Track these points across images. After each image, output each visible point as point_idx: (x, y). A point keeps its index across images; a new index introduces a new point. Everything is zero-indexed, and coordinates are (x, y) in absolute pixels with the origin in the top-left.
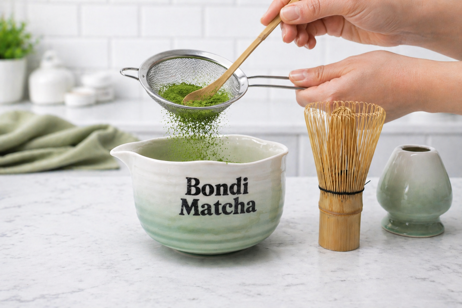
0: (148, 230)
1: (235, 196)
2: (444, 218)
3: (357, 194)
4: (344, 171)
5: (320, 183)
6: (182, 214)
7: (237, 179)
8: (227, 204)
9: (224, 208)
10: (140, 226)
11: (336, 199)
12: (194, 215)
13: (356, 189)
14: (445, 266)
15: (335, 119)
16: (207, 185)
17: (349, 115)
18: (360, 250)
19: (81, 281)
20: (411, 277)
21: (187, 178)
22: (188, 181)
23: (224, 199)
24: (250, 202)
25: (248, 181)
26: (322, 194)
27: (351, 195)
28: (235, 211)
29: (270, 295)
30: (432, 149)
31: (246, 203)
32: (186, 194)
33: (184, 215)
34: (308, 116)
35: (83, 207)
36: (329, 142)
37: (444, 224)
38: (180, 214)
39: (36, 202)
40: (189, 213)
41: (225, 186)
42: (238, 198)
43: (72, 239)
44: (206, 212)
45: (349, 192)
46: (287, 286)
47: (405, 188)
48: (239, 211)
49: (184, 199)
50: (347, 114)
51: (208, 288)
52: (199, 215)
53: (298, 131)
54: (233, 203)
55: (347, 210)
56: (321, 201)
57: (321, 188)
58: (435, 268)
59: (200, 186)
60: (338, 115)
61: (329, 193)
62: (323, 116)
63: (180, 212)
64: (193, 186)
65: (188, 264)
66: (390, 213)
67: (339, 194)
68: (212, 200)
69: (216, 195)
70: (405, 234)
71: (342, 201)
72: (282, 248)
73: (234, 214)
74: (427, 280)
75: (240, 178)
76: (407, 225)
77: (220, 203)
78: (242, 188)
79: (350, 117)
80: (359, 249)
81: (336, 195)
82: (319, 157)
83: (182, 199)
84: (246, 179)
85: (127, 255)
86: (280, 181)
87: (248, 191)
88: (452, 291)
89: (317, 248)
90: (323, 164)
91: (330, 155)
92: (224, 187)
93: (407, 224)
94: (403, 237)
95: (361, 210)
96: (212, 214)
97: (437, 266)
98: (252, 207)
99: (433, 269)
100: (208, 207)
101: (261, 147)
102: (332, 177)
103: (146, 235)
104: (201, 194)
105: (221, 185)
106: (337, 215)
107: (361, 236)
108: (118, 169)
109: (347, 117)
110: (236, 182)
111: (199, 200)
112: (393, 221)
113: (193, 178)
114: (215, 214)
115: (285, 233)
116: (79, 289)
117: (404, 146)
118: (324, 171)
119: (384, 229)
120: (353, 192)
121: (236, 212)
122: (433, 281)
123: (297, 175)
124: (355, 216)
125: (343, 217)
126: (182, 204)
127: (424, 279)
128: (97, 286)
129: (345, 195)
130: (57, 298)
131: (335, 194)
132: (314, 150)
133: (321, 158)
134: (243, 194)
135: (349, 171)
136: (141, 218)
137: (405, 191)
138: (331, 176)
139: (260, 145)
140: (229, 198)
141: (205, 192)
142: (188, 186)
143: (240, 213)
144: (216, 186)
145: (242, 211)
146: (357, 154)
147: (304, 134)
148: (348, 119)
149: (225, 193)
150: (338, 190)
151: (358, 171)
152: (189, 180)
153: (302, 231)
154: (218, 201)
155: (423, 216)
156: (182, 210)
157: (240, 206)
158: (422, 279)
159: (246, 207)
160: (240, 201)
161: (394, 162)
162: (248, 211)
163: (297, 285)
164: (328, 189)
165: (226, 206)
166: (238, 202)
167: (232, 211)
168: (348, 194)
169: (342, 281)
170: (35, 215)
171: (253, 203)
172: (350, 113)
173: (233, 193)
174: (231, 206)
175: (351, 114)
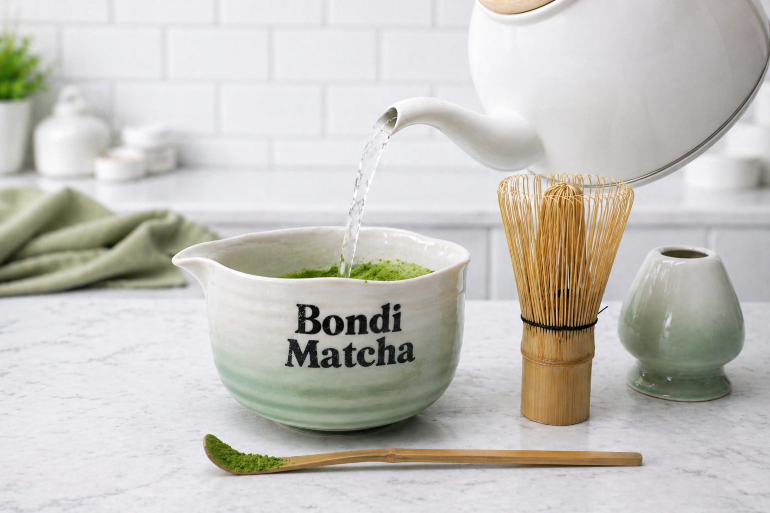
0: (233, 390)
1: (380, 335)
2: (731, 368)
3: (585, 329)
4: (564, 290)
5: (523, 311)
6: (289, 364)
7: (383, 307)
8: (365, 349)
9: (361, 355)
10: (220, 382)
11: (549, 337)
12: (309, 366)
13: (584, 321)
14: (733, 450)
15: (549, 205)
16: (332, 316)
17: (573, 198)
18: (591, 422)
19: (120, 476)
20: (677, 469)
21: (298, 305)
22: (299, 309)
23: (360, 341)
24: (404, 345)
25: (401, 310)
26: (526, 330)
27: (575, 331)
28: (379, 361)
29: (438, 500)
30: (711, 253)
31: (397, 346)
32: (297, 332)
33: (293, 366)
34: (503, 199)
35: (123, 351)
36: (538, 243)
37: (731, 379)
38: (286, 365)
39: (45, 342)
40: (301, 364)
41: (362, 318)
42: (384, 338)
43: (104, 404)
44: (330, 362)
45: (572, 326)
46: (468, 484)
47: (666, 319)
48: (386, 360)
49: (293, 340)
50: (569, 195)
51: (335, 488)
52: (319, 367)
53: (488, 221)
54: (376, 347)
55: (568, 355)
56: (525, 340)
57: (524, 320)
58: (717, 453)
59: (321, 319)
60: (554, 197)
61: (539, 328)
62: (529, 200)
63: (286, 361)
64: (308, 319)
65: (300, 446)
66: (640, 360)
67: (555, 329)
68: (340, 342)
69: (346, 334)
70: (666, 396)
71: (560, 342)
72: (459, 420)
73: (377, 365)
74: (704, 474)
75: (388, 304)
76: (668, 381)
77: (353, 347)
78: (391, 320)
79: (575, 200)
80: (589, 420)
81: (551, 330)
82: (523, 268)
83: (289, 340)
84: (397, 307)
85: (198, 431)
86: (456, 309)
87: (401, 328)
88: (746, 494)
89: (517, 419)
90: (528, 279)
91: (540, 264)
92: (360, 321)
93: (669, 379)
94: (662, 401)
95: (593, 355)
96: (341, 365)
97: (720, 451)
98: (408, 353)
99: (713, 456)
100: (333, 354)
101: (425, 249)
102: (544, 301)
103: (229, 398)
104: (322, 332)
105: (355, 317)
106: (551, 364)
107: (591, 399)
108: (184, 286)
109: (569, 200)
110: (381, 312)
111: (318, 341)
112: (645, 374)
113: (308, 306)
114: (346, 365)
115: (464, 393)
116: (117, 490)
117: (665, 249)
118: (529, 291)
119: (631, 387)
120: (578, 325)
121: (381, 363)
122: (714, 477)
123: (487, 297)
124: (582, 366)
125: (562, 367)
126: (290, 348)
127: (698, 473)
128: (148, 485)
129: (565, 332)
130: (80, 505)
131: (548, 330)
132: (513, 255)
133: (526, 270)
134: (393, 331)
135: (572, 290)
136: (223, 369)
137: (665, 322)
138: (542, 299)
139: (424, 245)
140: (370, 340)
141: (329, 329)
142: (299, 318)
143: (388, 364)
144: (347, 318)
145: (391, 361)
146: (585, 262)
147: (497, 226)
148: (571, 204)
149: (363, 331)
150: (552, 323)
151: (587, 291)
152: (302, 308)
153: (493, 390)
154: (351, 344)
155: (696, 365)
156: (290, 358)
157: (387, 352)
158: (695, 472)
159: (398, 353)
160: (387, 344)
161: (647, 276)
162: (401, 360)
163: (485, 482)
164: (537, 320)
165: (364, 352)
166: (384, 345)
167: (374, 361)
168: (570, 329)
169: (560, 476)
170: (42, 364)
171: (410, 346)
172: (574, 194)
173: (376, 331)
174: (372, 352)
175: (576, 196)
